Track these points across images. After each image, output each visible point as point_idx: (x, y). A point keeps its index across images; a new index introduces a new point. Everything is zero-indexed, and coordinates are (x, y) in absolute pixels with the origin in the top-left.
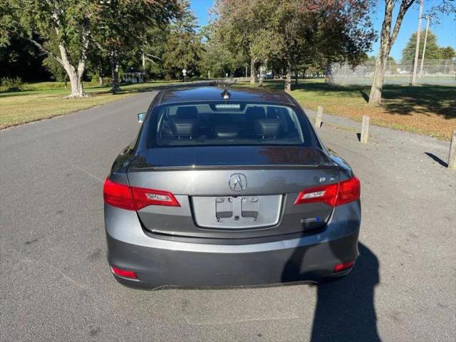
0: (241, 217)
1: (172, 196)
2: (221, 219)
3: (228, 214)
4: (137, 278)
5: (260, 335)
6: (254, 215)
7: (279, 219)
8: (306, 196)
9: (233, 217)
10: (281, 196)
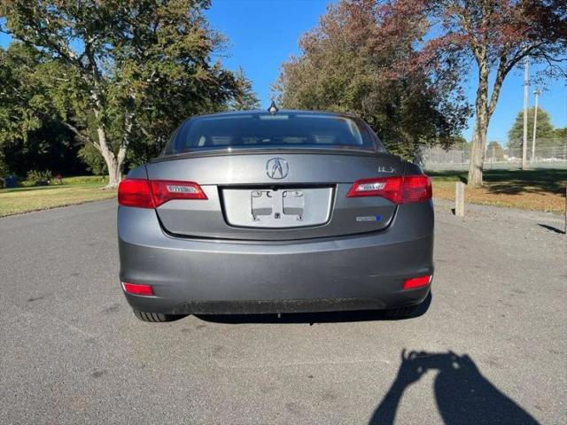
0: (282, 214)
1: (199, 186)
2: (258, 217)
3: (267, 211)
4: (153, 294)
5: (311, 377)
6: (298, 212)
7: (330, 217)
8: (361, 188)
9: (273, 214)
10: (331, 189)
